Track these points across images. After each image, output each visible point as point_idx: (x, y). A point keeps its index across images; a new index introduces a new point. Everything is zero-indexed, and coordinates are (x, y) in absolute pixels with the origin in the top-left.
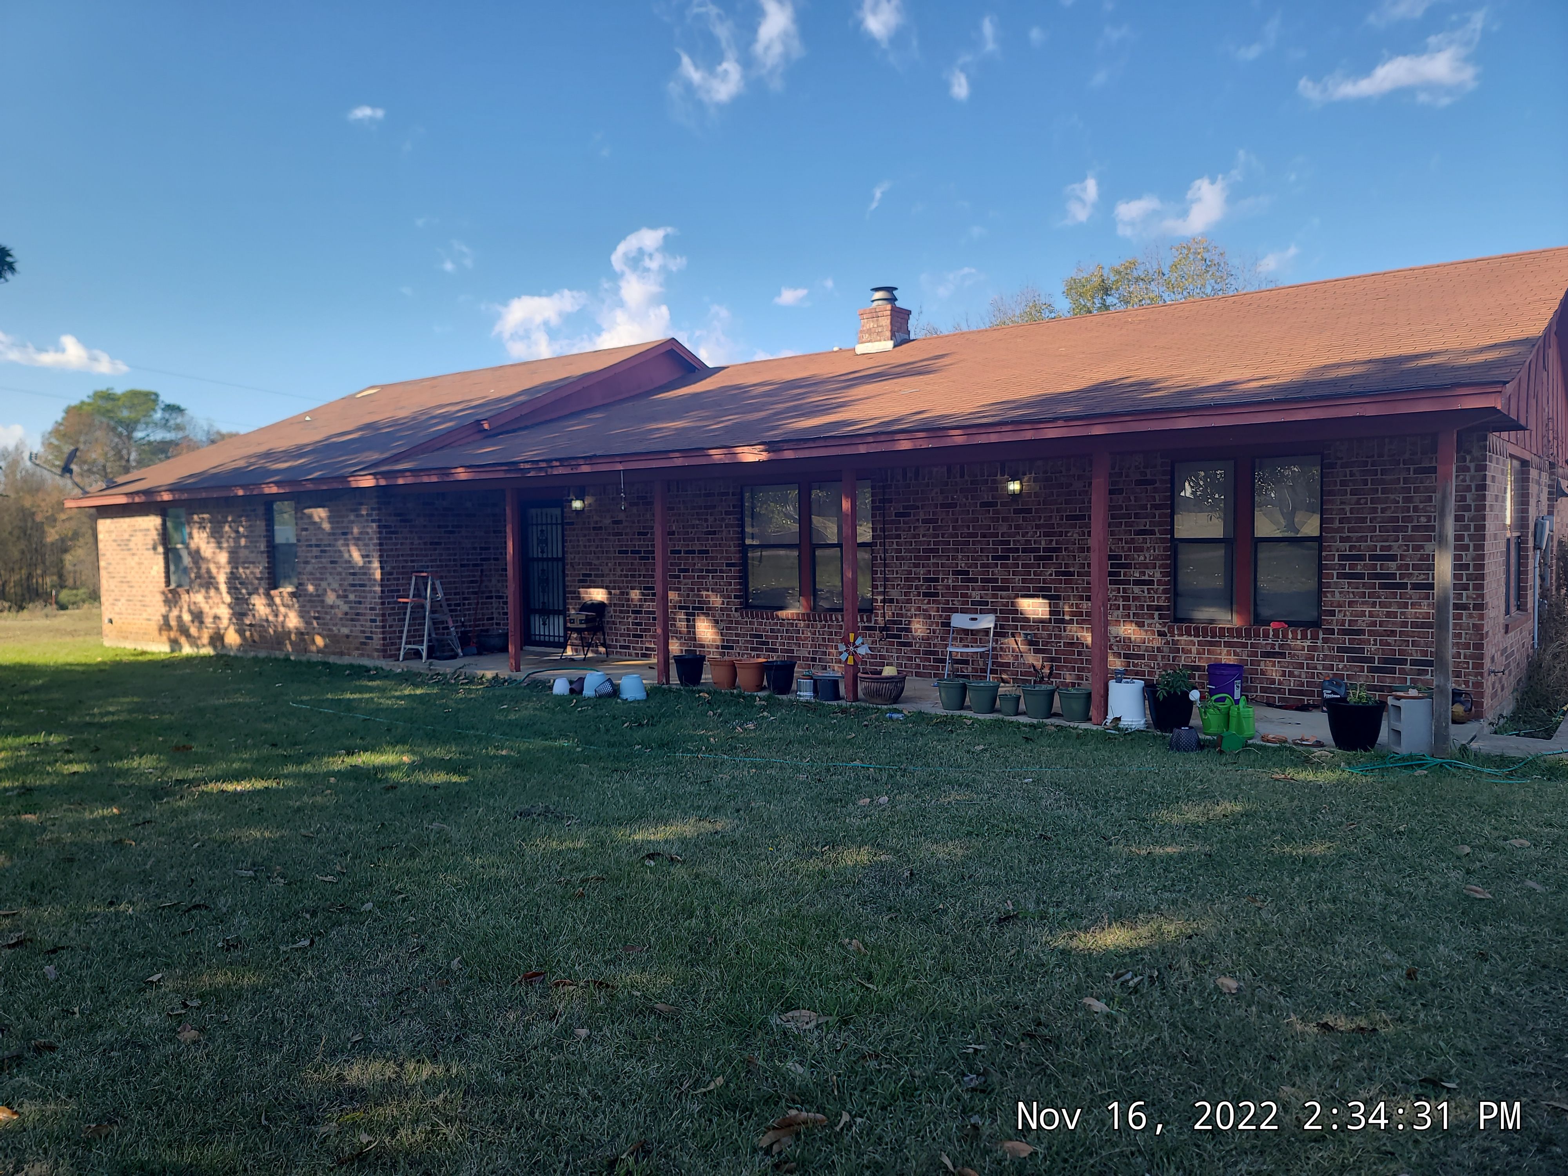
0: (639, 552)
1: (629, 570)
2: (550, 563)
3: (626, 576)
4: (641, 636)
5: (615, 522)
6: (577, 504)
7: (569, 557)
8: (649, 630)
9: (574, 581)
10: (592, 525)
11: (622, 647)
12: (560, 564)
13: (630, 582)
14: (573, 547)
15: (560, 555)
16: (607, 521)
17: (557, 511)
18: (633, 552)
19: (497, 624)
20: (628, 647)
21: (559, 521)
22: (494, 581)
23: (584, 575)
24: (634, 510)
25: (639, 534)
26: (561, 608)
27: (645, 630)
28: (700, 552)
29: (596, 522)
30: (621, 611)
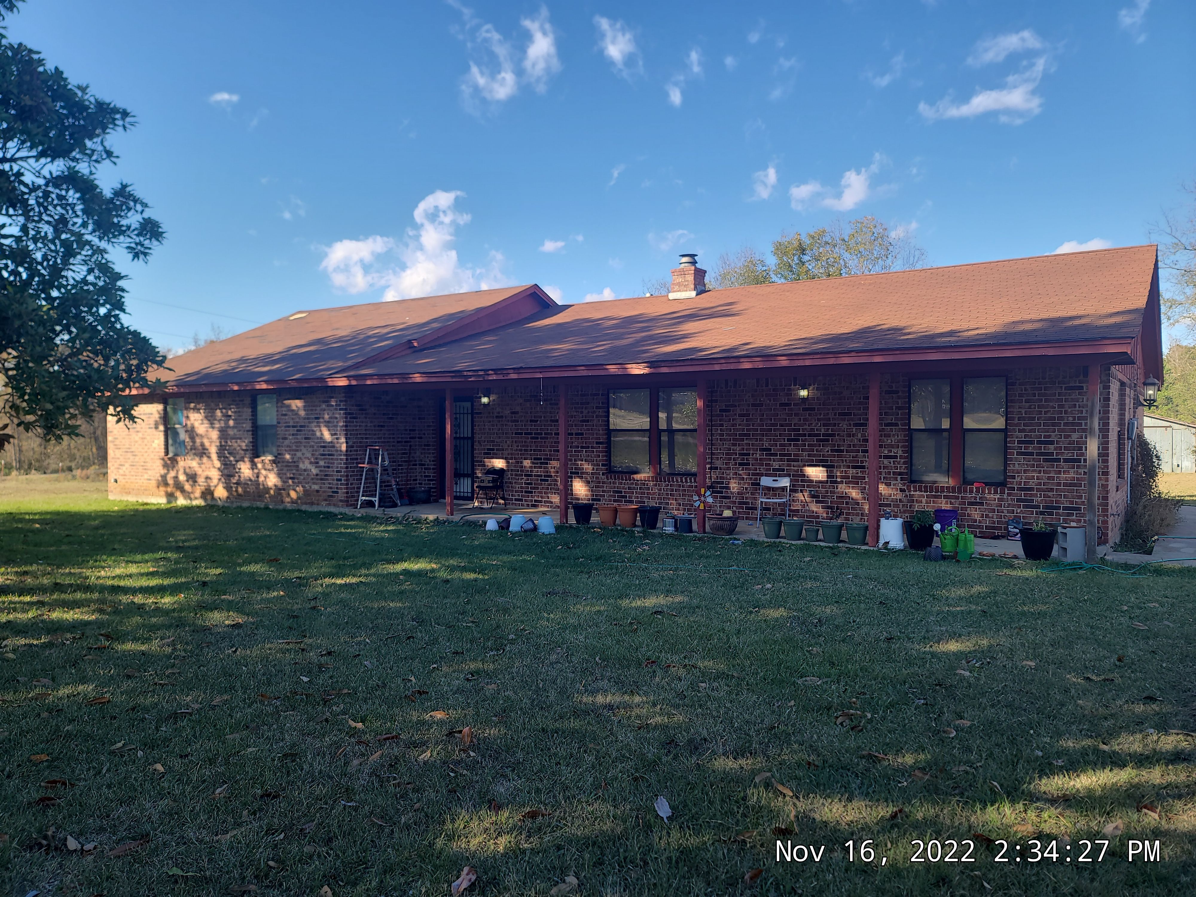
0: (531, 434)
1: (523, 446)
2: (462, 441)
3: (521, 450)
4: (531, 492)
5: (513, 413)
6: (485, 400)
7: (477, 437)
8: (538, 488)
9: (480, 453)
10: (496, 414)
11: (516, 500)
12: (470, 441)
13: (523, 454)
14: (480, 429)
15: (470, 435)
16: (507, 412)
17: (468, 405)
18: (525, 434)
19: (421, 484)
20: (521, 500)
21: (470, 411)
22: (418, 454)
23: (488, 449)
24: (528, 404)
25: (531, 421)
26: (470, 472)
27: (534, 488)
28: (577, 434)
29: (499, 413)
30: (516, 475)
